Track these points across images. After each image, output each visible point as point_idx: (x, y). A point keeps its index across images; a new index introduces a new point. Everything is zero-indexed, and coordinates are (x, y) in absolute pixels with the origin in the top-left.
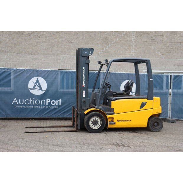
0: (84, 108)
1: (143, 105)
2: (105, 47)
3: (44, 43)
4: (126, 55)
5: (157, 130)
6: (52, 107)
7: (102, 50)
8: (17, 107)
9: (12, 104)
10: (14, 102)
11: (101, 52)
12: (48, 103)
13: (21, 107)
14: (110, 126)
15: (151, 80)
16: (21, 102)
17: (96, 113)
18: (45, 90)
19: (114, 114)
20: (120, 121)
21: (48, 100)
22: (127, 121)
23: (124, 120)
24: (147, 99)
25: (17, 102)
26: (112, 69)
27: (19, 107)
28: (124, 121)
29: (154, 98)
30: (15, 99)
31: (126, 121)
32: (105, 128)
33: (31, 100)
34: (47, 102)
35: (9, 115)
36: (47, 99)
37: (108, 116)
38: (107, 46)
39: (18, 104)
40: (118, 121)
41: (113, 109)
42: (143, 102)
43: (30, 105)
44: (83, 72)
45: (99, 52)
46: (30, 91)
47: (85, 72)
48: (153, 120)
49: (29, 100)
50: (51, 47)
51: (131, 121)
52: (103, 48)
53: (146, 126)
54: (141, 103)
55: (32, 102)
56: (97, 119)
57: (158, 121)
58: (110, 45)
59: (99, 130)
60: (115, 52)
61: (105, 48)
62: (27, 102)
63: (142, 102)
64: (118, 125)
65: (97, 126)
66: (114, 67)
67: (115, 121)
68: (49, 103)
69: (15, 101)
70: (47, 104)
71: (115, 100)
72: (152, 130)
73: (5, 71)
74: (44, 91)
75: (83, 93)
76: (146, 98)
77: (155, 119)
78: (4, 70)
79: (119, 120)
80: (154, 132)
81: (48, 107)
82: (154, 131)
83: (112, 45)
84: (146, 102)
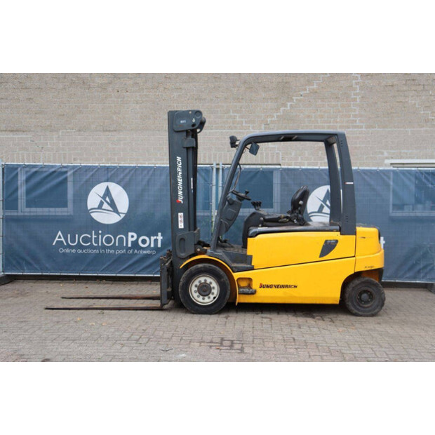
0: (183, 255)
1: (328, 247)
2: (285, 105)
3: (137, 103)
4: (337, 122)
5: (370, 311)
6: (141, 252)
7: (275, 115)
8: (63, 251)
9: (54, 244)
10: (57, 239)
11: (273, 119)
12: (132, 242)
13: (74, 251)
14: (241, 299)
15: (347, 183)
16: (73, 241)
17: (204, 267)
18: (126, 212)
19: (252, 269)
20: (268, 286)
21: (132, 237)
22: (287, 286)
23: (277, 284)
24: (339, 233)
25: (63, 239)
26: (302, 159)
27: (68, 251)
28: (277, 286)
29: (359, 229)
30: (60, 233)
31: (283, 286)
32: (228, 304)
33: (94, 236)
34: (130, 240)
35: (48, 270)
36: (130, 234)
37: (236, 275)
38: (289, 104)
39: (65, 244)
40: (261, 286)
41: (251, 257)
42: (329, 239)
43: (91, 247)
45: (269, 120)
46: (92, 214)
47: (182, 168)
48: (356, 286)
49: (89, 236)
50: (153, 112)
51: (295, 287)
52: (277, 109)
53: (337, 302)
54: (322, 243)
55: (97, 240)
56: (208, 282)
57: (370, 290)
58: (297, 100)
59: (212, 308)
60: (309, 116)
61: (282, 109)
62: (85, 239)
63: (326, 241)
64: (263, 296)
65: (209, 298)
66: (307, 155)
67: (255, 286)
68: (135, 244)
69: (60, 237)
70: (130, 245)
71: (256, 235)
72: (355, 311)
74: (123, 216)
75: (179, 219)
76: (337, 231)
77: (363, 283)
79: (264, 283)
80: (361, 316)
81: (131, 252)
82: (360, 313)
83: (300, 101)
84: (337, 241)
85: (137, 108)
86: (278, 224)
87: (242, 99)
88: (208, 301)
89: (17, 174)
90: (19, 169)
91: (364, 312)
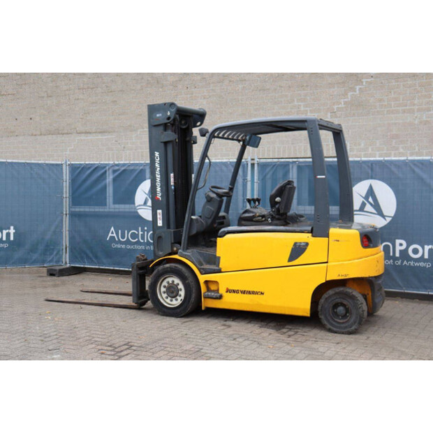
1: (298, 250)
2: (353, 89)
4: (414, 105)
5: (346, 327)
7: (342, 101)
8: (115, 246)
9: (108, 239)
10: (110, 235)
11: (340, 106)
13: (123, 246)
14: (207, 303)
15: (319, 177)
16: (123, 237)
19: (220, 271)
20: (234, 291)
22: (254, 293)
23: (243, 289)
24: (310, 234)
25: (115, 235)
26: (372, 150)
27: (119, 246)
28: (243, 292)
29: (332, 231)
30: (112, 229)
31: (249, 293)
32: (194, 308)
33: (140, 233)
35: (103, 264)
37: (202, 278)
38: (358, 87)
39: (117, 239)
40: (228, 291)
41: (219, 258)
42: (298, 241)
43: (138, 243)
44: (157, 165)
45: (335, 107)
46: (139, 211)
47: (160, 164)
48: (330, 297)
49: (137, 233)
51: (262, 293)
52: (345, 94)
53: (307, 314)
54: (291, 246)
55: (143, 238)
56: (175, 283)
57: (345, 302)
58: (367, 82)
59: (178, 310)
60: (381, 100)
61: (350, 94)
62: (134, 236)
63: (295, 244)
64: (230, 302)
65: (177, 300)
66: (378, 145)
67: (222, 291)
69: (112, 233)
71: (224, 235)
72: (329, 326)
73: (124, 170)
75: (158, 216)
76: (308, 233)
77: (336, 293)
78: (123, 168)
79: (230, 288)
80: (336, 332)
82: (335, 329)
83: (370, 83)
84: (307, 244)
85: (205, 103)
86: (253, 223)
87: (307, 86)
88: (176, 303)
89: (106, 172)
90: (107, 168)
91: (340, 328)
